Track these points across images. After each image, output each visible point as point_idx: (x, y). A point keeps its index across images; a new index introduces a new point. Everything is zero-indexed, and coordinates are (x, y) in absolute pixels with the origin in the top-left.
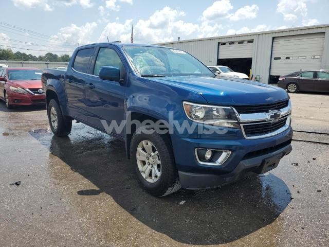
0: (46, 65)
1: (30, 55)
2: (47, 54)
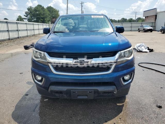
0: (122, 24)
1: (114, 20)
2: (122, 19)
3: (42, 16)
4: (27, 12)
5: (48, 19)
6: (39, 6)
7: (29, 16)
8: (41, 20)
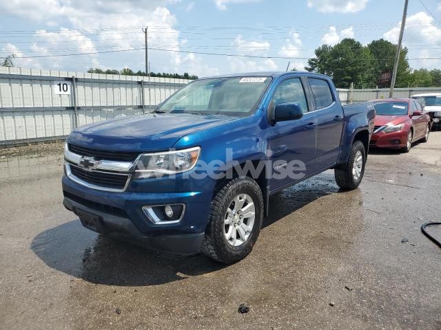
3: (350, 68)
4: (313, 60)
5: (366, 76)
6: (348, 42)
7: (316, 69)
8: (346, 77)
